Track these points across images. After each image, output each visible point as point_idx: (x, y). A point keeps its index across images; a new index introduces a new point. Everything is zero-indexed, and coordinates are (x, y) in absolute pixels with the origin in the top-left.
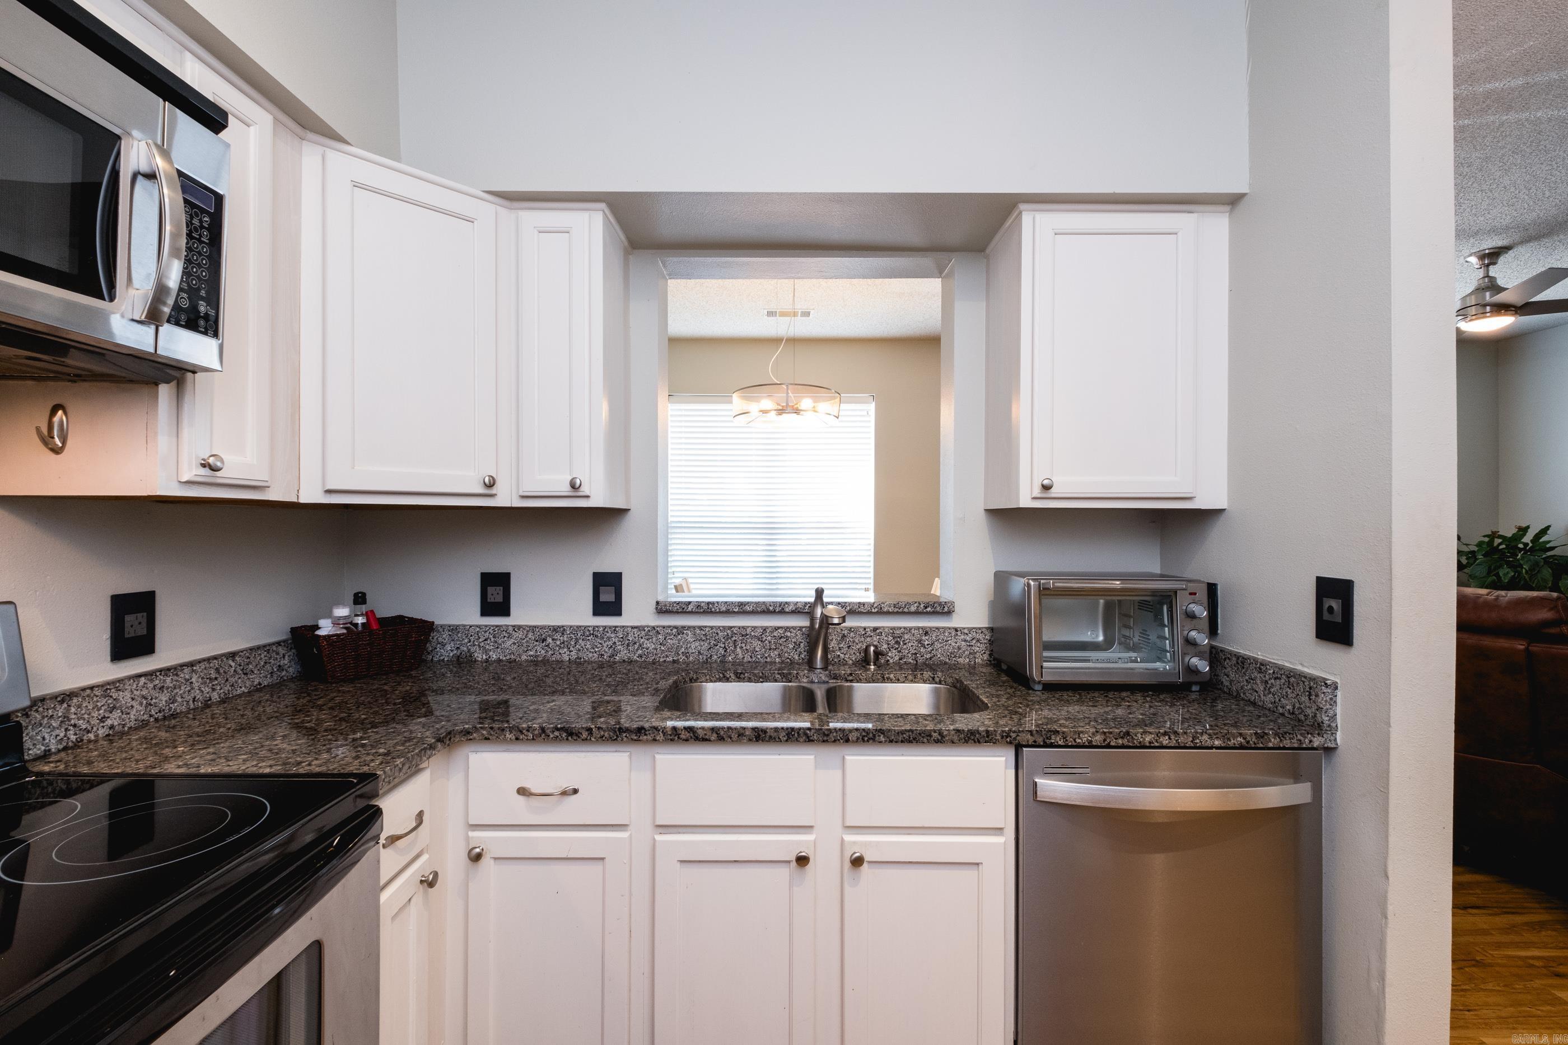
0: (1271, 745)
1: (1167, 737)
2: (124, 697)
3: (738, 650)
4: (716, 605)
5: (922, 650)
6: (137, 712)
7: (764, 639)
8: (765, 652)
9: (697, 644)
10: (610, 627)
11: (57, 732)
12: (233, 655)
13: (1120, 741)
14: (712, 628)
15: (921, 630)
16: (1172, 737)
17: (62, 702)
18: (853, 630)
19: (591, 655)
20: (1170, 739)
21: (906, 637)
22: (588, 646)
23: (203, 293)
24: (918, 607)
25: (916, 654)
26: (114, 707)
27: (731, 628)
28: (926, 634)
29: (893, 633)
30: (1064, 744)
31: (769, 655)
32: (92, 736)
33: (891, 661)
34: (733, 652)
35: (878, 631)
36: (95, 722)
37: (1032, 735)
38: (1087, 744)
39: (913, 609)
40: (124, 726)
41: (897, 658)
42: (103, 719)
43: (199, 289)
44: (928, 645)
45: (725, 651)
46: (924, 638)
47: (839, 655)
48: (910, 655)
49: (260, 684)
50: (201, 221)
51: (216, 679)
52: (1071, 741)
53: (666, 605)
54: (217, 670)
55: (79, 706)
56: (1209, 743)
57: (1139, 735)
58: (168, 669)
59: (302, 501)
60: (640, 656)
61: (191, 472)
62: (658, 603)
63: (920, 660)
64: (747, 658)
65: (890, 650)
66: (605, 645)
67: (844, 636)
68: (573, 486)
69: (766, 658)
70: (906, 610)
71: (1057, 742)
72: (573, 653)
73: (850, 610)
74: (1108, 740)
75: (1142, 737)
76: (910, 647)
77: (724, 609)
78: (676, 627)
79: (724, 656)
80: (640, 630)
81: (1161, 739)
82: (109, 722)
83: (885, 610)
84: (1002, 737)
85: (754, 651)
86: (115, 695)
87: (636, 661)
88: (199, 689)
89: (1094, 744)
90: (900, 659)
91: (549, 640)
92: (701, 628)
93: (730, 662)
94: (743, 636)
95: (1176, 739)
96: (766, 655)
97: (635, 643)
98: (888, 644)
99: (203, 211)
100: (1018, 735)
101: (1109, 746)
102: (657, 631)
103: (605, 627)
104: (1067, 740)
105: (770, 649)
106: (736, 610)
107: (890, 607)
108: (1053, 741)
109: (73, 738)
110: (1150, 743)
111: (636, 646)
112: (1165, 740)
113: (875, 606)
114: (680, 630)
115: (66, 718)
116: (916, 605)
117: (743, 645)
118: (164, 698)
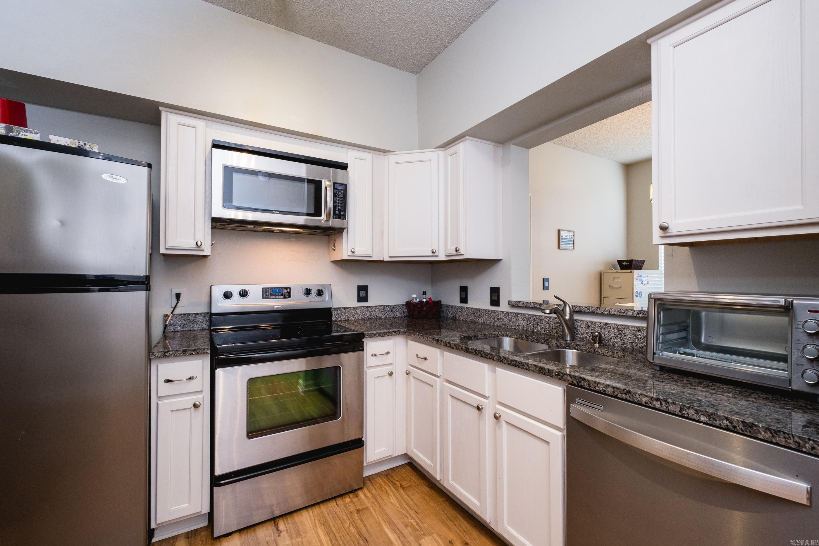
0: (761, 437)
1: (659, 403)
2: (358, 311)
3: (539, 327)
4: (530, 304)
5: (637, 341)
6: (361, 316)
7: (550, 323)
8: (550, 329)
9: (523, 322)
10: (493, 311)
11: (343, 316)
12: (388, 306)
13: (624, 396)
14: (528, 314)
15: (635, 328)
16: (663, 403)
17: (344, 309)
18: (594, 323)
19: (487, 322)
20: (661, 404)
21: (626, 331)
22: (487, 318)
23: (342, 210)
24: (633, 313)
25: (632, 343)
26: (356, 313)
27: (536, 315)
28: (639, 331)
29: (617, 328)
30: (588, 388)
31: (552, 332)
32: (351, 319)
33: (617, 345)
34: (537, 327)
35: (608, 326)
36: (351, 316)
37: (571, 377)
38: (602, 391)
39: (630, 314)
40: (358, 318)
41: (620, 344)
42: (353, 316)
43: (341, 209)
44: (641, 338)
45: (534, 327)
46: (638, 333)
47: (586, 337)
48: (629, 343)
49: (397, 316)
50: (341, 193)
51: (383, 311)
52: (593, 388)
53: (511, 303)
54: (383, 309)
55: (348, 311)
56: (695, 417)
57: (638, 396)
58: (370, 306)
59: (385, 260)
60: (503, 324)
61: (350, 253)
62: (509, 301)
63: (636, 348)
64: (543, 332)
65: (616, 338)
66: (492, 318)
67: (589, 326)
68: (457, 250)
69: (551, 333)
70: (625, 314)
71: (585, 386)
72: (482, 320)
73: (592, 311)
74: (616, 393)
75: (640, 397)
76: (629, 338)
77: (533, 306)
78: (515, 313)
79: (533, 329)
80: (503, 313)
81: (654, 403)
82: (355, 317)
83: (612, 313)
84: (556, 375)
85: (545, 328)
86: (356, 310)
87: (501, 327)
88: (378, 314)
89: (607, 393)
90: (622, 345)
91: (476, 314)
92: (524, 314)
93: (535, 332)
94: (541, 320)
95: (667, 406)
96: (551, 331)
97: (501, 319)
98: (615, 334)
99: (342, 190)
100: (563, 376)
101: (616, 397)
102: (508, 314)
103: (491, 310)
104: (590, 386)
105: (553, 328)
106: (538, 307)
107: (615, 311)
108: (582, 384)
109: (347, 318)
110: (646, 403)
111: (502, 320)
112: (657, 404)
113: (606, 310)
114: (517, 314)
115: (345, 313)
116: (632, 311)
117: (541, 325)
118: (368, 314)
